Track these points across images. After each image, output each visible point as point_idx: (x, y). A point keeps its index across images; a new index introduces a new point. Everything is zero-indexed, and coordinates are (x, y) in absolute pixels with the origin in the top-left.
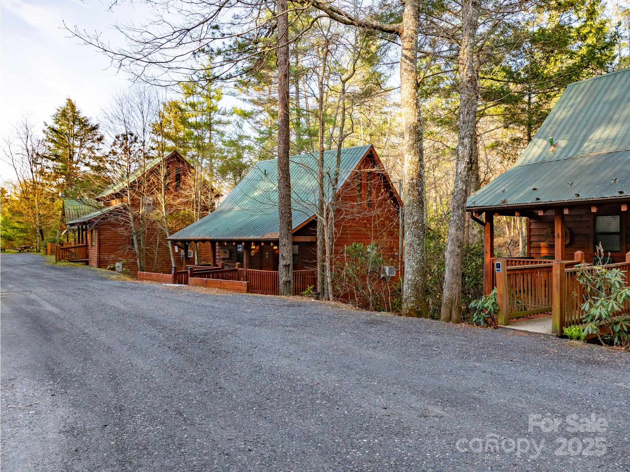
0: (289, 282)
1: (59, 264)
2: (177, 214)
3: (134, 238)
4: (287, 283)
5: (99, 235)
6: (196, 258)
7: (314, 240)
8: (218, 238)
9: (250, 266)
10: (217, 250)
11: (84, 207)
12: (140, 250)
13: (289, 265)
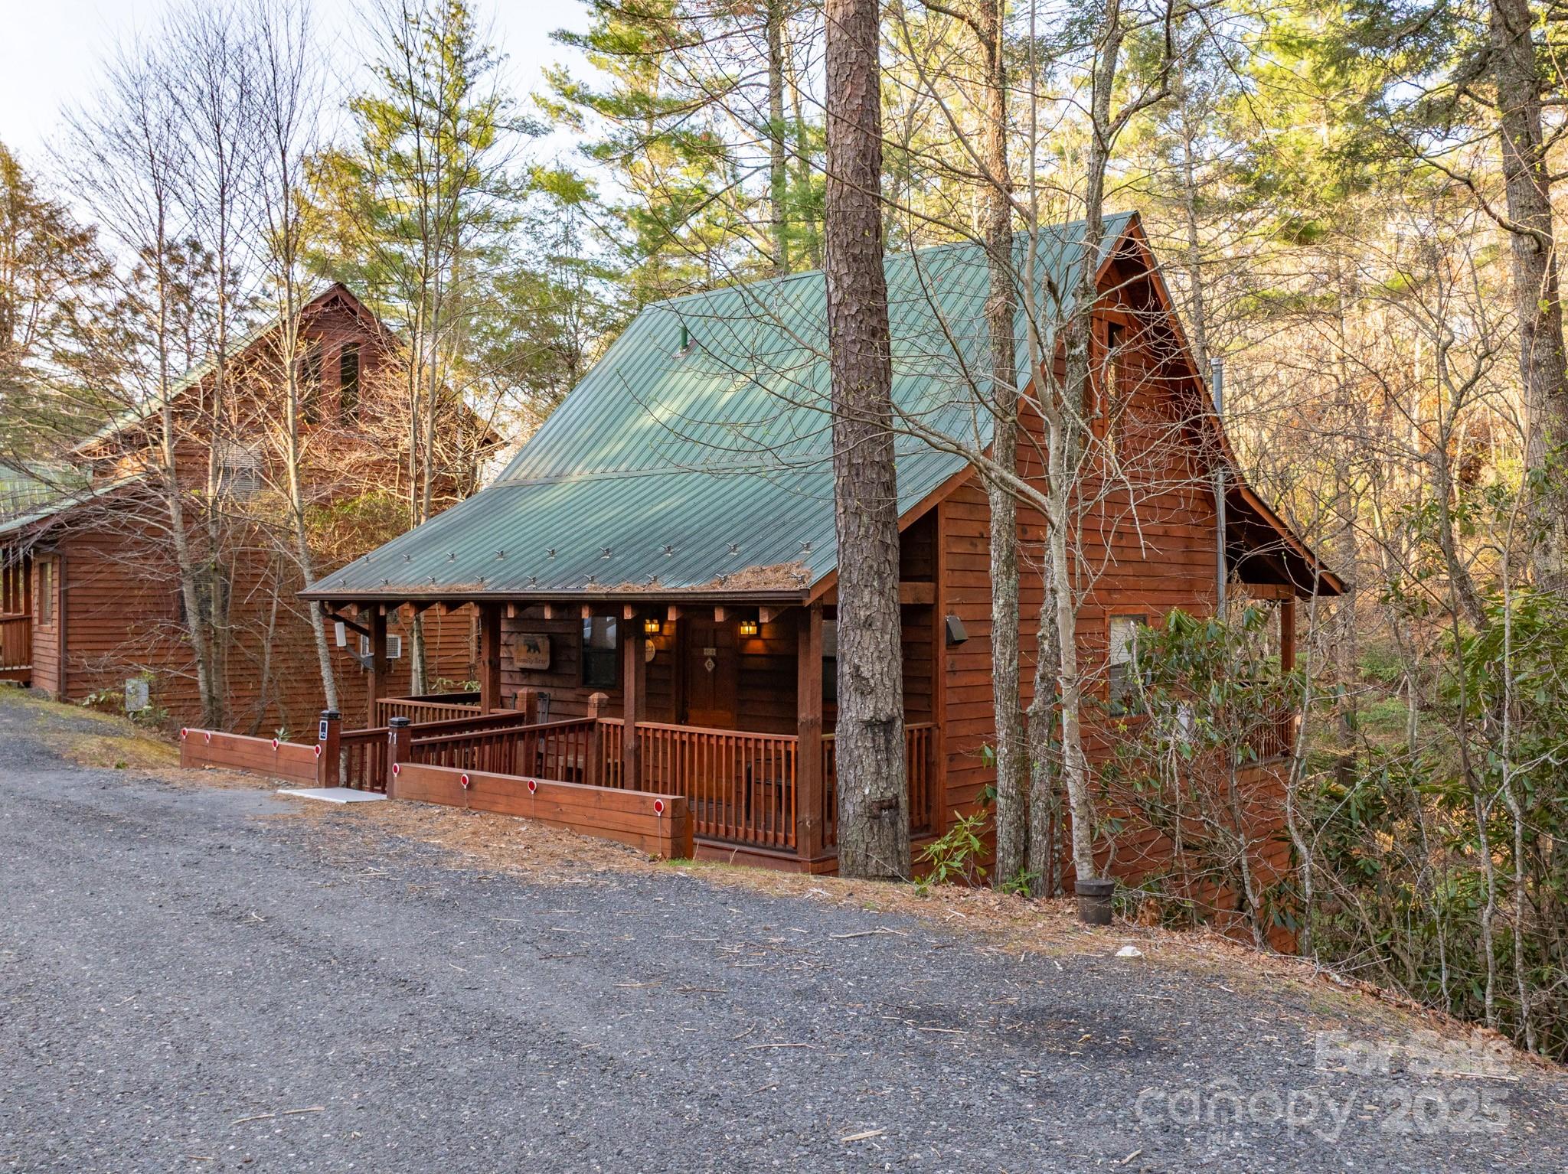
0: (893, 805)
2: (343, 505)
3: (187, 589)
4: (881, 810)
5: (65, 579)
6: (416, 664)
7: (928, 600)
8: (516, 589)
9: (651, 707)
10: (504, 637)
11: (28, 484)
12: (206, 631)
13: (890, 722)
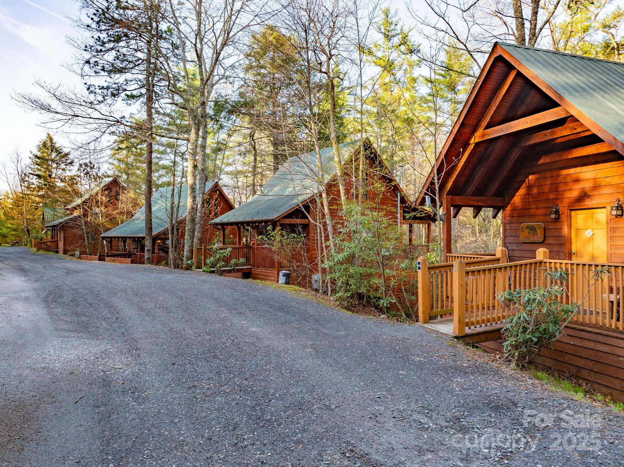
0: (150, 258)
1: (38, 252)
3: (85, 235)
4: (149, 259)
5: (64, 234)
12: (89, 243)
13: (150, 250)
